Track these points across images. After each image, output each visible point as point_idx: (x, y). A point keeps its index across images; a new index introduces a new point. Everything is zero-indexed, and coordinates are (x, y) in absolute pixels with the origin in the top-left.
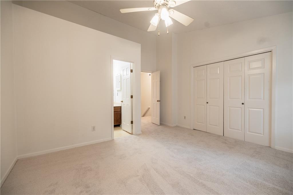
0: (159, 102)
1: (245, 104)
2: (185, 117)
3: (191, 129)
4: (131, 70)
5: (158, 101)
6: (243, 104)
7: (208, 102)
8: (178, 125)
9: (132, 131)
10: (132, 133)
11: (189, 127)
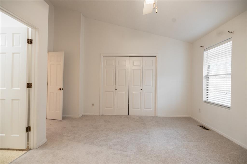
0: (62, 91)
1: (143, 89)
2: (93, 105)
3: (100, 115)
4: (28, 39)
5: (60, 89)
6: (141, 89)
7: (117, 89)
8: (84, 115)
9: (28, 144)
10: (28, 147)
11: (98, 114)
